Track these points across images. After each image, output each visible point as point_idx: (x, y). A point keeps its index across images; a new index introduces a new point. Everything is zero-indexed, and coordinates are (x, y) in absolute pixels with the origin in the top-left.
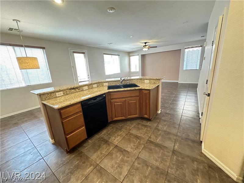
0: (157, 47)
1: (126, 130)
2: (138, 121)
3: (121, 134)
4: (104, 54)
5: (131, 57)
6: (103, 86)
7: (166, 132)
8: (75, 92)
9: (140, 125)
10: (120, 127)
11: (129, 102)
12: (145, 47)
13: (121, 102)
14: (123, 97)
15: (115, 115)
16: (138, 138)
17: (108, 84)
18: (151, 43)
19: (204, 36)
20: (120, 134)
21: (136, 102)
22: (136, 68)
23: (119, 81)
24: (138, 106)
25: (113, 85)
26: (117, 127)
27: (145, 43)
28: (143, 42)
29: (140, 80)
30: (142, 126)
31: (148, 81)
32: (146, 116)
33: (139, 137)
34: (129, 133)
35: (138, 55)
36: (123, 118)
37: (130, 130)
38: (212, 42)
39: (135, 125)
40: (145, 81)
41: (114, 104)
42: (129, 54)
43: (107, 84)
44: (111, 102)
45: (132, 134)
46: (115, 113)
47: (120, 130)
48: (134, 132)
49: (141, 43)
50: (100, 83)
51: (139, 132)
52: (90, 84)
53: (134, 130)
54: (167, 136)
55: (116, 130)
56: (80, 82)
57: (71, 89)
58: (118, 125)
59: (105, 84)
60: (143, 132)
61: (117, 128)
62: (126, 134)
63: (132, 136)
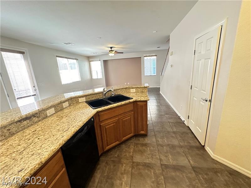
0: (123, 53)
1: (128, 160)
2: (134, 141)
3: (125, 170)
4: (57, 56)
5: (91, 62)
6: (78, 103)
7: (170, 146)
8: (32, 125)
9: (139, 146)
10: (116, 157)
11: (124, 120)
12: (111, 52)
13: (113, 123)
14: (116, 115)
15: (107, 142)
16: (148, 166)
17: (86, 98)
18: (117, 48)
19: (159, 47)
20: (123, 169)
21: (131, 118)
22: (97, 74)
23: (100, 93)
24: (132, 123)
25: (93, 99)
26: (112, 159)
27: (111, 48)
28: (109, 46)
29: (125, 90)
30: (143, 147)
31: (135, 90)
32: (142, 132)
33: (150, 165)
34: (133, 162)
35: (100, 60)
36: (118, 143)
37: (132, 157)
38: (194, 51)
39: (133, 147)
40: (131, 90)
41: (106, 128)
42: (89, 58)
43: (84, 99)
44: (100, 126)
45: (138, 164)
46: (107, 140)
47: (120, 162)
48: (138, 158)
49: (106, 47)
50: (73, 99)
51: (144, 157)
52: (59, 104)
53: (136, 156)
54: (175, 151)
55: (114, 166)
56: (18, 98)
57: (20, 121)
58: (112, 156)
59: (81, 100)
60: (149, 154)
61: (112, 161)
62: (131, 166)
63: (141, 167)
